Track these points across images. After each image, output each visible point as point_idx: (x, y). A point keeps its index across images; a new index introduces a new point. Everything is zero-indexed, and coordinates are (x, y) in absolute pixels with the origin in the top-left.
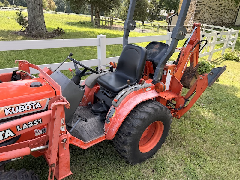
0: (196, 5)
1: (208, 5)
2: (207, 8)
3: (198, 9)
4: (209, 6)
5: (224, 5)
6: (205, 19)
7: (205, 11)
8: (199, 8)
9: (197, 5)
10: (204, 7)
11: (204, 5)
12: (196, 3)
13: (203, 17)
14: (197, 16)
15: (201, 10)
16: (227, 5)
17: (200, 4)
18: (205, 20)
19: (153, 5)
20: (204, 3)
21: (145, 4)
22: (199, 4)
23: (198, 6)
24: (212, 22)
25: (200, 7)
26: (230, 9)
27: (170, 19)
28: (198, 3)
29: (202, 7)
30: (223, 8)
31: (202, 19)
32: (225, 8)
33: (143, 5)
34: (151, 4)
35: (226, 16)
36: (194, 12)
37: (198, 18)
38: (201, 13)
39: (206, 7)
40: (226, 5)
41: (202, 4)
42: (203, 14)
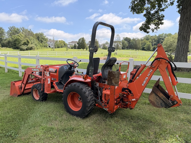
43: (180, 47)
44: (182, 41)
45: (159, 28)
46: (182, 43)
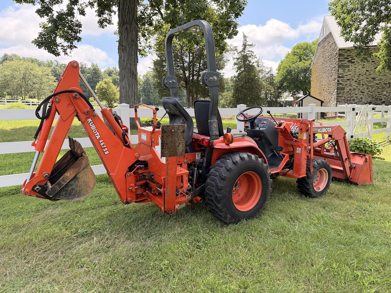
0: (336, 81)
1: (355, 79)
2: (353, 83)
3: (340, 86)
4: (356, 81)
5: (379, 78)
6: (353, 98)
7: (352, 88)
8: (341, 84)
9: (338, 81)
10: (348, 82)
11: (348, 79)
12: (336, 79)
13: (349, 96)
14: (340, 95)
15: (346, 87)
16: (384, 78)
17: (342, 79)
18: (354, 100)
19: (271, 86)
20: (348, 78)
21: (259, 85)
22: (340, 79)
23: (340, 82)
24: (365, 102)
25: (343, 83)
26: (389, 83)
27: (301, 102)
28: (338, 79)
29: (346, 83)
30: (378, 82)
31: (349, 99)
32: (381, 81)
33: (257, 88)
34: (268, 86)
35: (385, 93)
36: (336, 91)
37: (343, 98)
38: (345, 91)
39: (351, 83)
40: (382, 78)
41: (344, 79)
42: (350, 92)
43: (129, 90)
44: (131, 79)
45: (75, 47)
46: (130, 82)
